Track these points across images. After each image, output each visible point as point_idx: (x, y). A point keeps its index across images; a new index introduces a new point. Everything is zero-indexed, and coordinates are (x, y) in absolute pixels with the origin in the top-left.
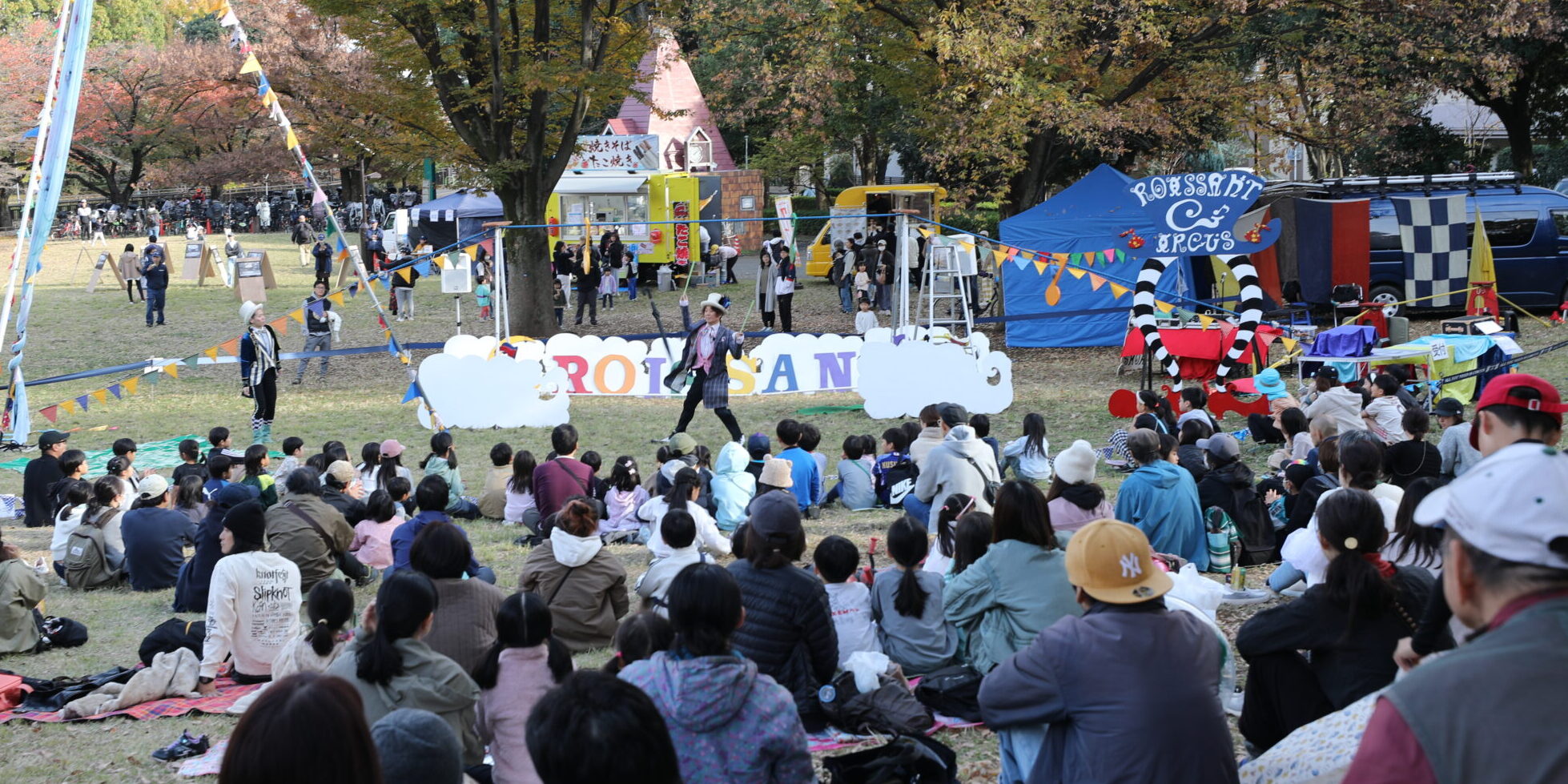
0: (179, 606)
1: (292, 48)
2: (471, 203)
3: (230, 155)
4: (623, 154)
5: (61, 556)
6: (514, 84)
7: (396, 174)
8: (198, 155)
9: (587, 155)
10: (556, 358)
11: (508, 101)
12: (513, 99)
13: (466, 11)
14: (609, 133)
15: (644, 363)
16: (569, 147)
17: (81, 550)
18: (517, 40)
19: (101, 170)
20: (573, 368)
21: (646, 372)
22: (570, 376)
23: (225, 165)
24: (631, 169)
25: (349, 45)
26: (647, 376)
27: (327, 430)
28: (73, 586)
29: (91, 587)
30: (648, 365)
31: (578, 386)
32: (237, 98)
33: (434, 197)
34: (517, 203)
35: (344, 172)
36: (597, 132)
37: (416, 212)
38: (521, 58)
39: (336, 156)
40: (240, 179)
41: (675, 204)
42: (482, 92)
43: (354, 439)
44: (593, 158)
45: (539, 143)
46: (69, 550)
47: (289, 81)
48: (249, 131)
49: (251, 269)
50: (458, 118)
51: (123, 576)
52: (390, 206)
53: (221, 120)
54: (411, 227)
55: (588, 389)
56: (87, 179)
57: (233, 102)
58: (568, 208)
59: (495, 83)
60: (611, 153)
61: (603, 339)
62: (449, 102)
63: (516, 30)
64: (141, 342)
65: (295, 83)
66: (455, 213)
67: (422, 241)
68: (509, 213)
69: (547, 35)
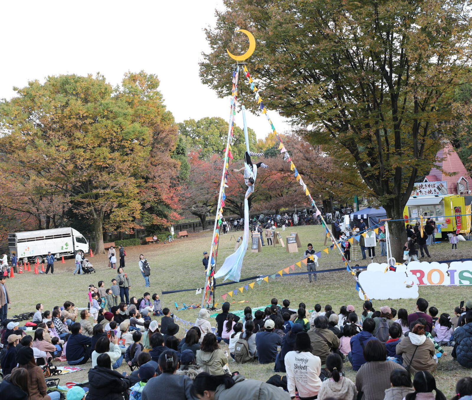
0: (276, 369)
1: (303, 157)
2: (373, 211)
3: (282, 198)
4: (433, 189)
5: (233, 351)
6: (388, 165)
7: (343, 201)
8: (271, 198)
9: (418, 191)
10: (411, 271)
11: (386, 172)
12: (388, 171)
13: (368, 139)
14: (426, 181)
15: (447, 272)
16: (411, 188)
17: (240, 348)
18: (388, 148)
19: (237, 206)
20: (418, 275)
21: (448, 275)
22: (418, 278)
23: (281, 201)
24: (436, 195)
25: (324, 155)
26: (449, 278)
27: (324, 301)
28: (237, 362)
29: (244, 362)
30: (449, 273)
31: (421, 282)
32: (284, 177)
33: (358, 210)
34: (392, 211)
35: (324, 202)
36: (421, 181)
37: (352, 216)
38: (390, 155)
39: (320, 196)
40: (286, 207)
41: (455, 208)
42: (376, 169)
43: (335, 304)
44: (420, 192)
45: (399, 187)
46: (236, 349)
47: (302, 169)
48: (288, 188)
49: (292, 240)
50: (367, 179)
51: (255, 358)
52: (342, 214)
53: (278, 185)
54: (350, 222)
55: (425, 283)
56: (232, 209)
57: (283, 178)
58: (412, 212)
59: (381, 165)
60: (428, 189)
61: (430, 263)
62: (363, 174)
63: (388, 144)
64: (254, 269)
65: (305, 170)
66: (367, 215)
67: (355, 227)
68: (389, 215)
69: (400, 146)
